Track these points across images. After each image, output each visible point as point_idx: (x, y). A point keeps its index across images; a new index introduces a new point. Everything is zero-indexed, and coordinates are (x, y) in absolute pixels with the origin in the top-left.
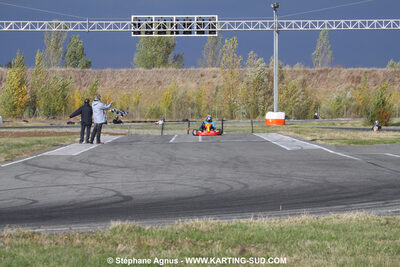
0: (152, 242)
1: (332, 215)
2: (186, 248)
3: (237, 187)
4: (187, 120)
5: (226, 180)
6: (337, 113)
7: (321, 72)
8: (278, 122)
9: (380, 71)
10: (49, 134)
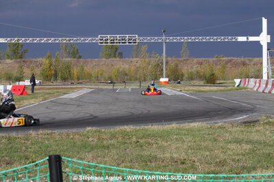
0: (104, 137)
1: (187, 124)
2: (120, 139)
3: (145, 112)
4: (125, 82)
5: (141, 109)
6: (191, 78)
7: (184, 60)
8: (165, 82)
9: (211, 60)
10: (62, 88)
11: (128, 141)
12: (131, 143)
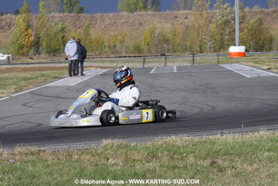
0: (137, 156)
2: (165, 161)
3: (206, 109)
4: (164, 55)
5: (198, 104)
7: (274, 12)
8: (240, 54)
10: (50, 69)
11: (181, 164)
12: (185, 167)
